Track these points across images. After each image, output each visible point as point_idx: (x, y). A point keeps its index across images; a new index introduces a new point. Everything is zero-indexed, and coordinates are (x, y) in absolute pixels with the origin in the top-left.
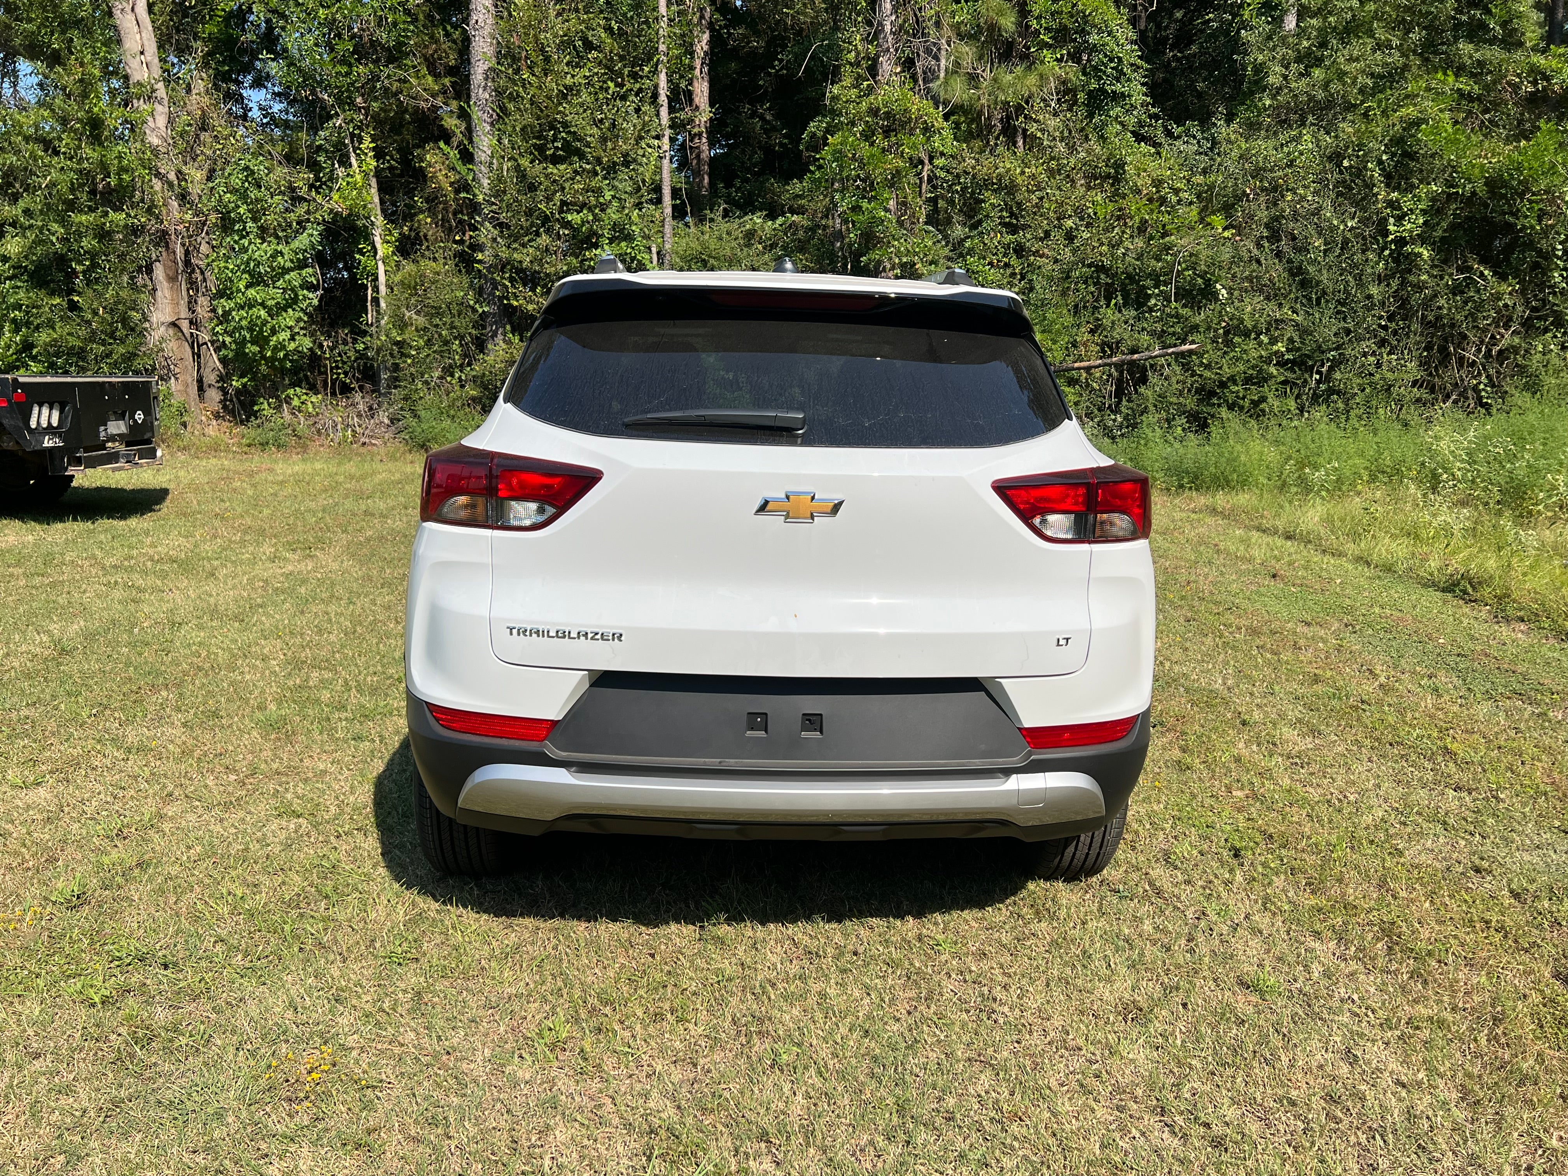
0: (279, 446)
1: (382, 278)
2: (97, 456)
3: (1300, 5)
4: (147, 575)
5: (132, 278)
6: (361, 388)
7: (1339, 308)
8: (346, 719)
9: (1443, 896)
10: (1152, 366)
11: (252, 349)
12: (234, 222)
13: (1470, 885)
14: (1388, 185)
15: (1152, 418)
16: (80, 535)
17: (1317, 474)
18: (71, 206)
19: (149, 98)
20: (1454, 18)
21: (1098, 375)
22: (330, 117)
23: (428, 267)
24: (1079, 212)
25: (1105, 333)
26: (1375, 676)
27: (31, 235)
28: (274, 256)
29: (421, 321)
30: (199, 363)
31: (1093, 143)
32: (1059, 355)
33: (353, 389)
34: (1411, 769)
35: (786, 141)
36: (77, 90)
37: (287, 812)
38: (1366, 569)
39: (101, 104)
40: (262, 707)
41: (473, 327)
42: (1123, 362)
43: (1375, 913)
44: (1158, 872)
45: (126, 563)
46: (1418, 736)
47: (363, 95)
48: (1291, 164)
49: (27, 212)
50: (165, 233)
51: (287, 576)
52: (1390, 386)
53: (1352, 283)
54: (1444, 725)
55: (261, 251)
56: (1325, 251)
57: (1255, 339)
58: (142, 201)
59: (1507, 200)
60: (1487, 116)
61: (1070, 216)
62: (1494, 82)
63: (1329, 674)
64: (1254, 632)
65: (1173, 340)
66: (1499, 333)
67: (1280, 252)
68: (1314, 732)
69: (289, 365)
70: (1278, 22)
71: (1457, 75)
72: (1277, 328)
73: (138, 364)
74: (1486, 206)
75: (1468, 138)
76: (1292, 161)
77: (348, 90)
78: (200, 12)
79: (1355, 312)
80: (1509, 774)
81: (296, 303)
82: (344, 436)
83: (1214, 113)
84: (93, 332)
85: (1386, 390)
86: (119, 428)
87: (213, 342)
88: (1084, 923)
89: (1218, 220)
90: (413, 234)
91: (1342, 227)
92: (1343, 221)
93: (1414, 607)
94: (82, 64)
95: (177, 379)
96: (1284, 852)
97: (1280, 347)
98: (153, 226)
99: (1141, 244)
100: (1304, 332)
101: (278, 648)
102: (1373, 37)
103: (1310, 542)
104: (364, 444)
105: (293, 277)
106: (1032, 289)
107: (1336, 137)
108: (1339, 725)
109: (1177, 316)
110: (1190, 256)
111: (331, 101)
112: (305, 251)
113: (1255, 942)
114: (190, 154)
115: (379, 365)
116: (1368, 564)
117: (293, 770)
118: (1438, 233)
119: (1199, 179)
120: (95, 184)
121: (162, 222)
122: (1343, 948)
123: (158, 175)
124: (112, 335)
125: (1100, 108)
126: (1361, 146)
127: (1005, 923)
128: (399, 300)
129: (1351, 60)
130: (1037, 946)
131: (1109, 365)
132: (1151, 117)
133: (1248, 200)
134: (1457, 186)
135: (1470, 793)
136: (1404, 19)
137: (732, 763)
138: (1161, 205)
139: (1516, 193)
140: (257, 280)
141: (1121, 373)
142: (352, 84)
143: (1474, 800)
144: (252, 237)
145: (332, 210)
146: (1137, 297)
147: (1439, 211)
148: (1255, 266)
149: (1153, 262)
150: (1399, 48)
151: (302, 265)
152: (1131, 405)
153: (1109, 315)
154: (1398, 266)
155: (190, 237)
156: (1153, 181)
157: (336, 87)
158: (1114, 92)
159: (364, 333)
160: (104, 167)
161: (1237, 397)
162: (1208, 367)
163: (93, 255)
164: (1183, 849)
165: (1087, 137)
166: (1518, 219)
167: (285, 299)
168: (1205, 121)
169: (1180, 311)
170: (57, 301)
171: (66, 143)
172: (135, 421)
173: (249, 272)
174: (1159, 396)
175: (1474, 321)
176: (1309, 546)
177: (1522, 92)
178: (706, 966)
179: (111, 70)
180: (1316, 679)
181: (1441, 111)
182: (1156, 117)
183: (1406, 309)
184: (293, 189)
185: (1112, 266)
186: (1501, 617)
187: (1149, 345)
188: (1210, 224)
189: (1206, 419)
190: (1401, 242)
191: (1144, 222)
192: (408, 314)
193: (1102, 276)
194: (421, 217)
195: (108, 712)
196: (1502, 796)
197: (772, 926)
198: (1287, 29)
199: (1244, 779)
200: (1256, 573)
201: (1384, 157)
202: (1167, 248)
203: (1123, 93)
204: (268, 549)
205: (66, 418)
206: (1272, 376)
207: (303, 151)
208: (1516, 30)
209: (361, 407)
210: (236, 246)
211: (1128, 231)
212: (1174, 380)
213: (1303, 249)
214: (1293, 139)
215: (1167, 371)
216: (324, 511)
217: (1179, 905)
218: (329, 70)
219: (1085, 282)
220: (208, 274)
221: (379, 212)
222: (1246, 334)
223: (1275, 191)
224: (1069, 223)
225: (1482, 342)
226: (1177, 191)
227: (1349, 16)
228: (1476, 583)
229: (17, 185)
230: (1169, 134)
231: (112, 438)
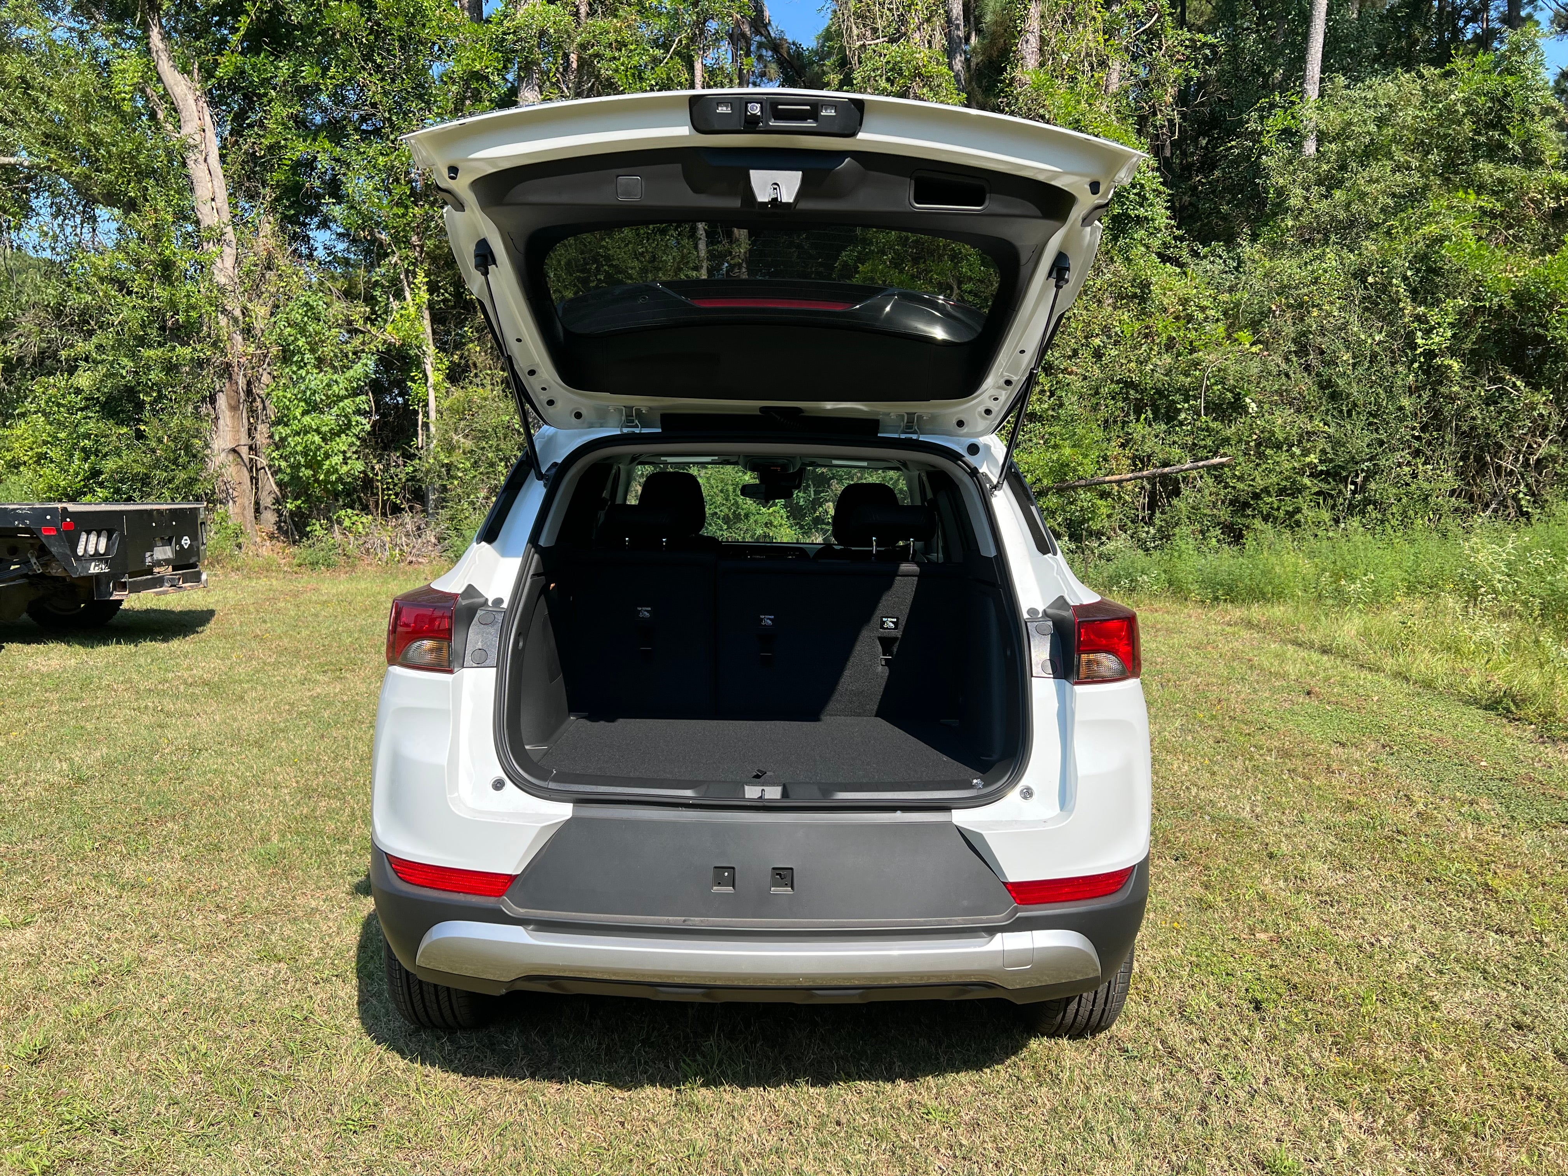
0: (328, 566)
1: (432, 404)
2: (141, 581)
3: (1319, 131)
4: (177, 699)
5: (196, 408)
6: (411, 508)
7: (1371, 419)
8: (346, 853)
9: (1481, 1057)
10: (1184, 478)
11: (305, 473)
12: (293, 354)
13: (1511, 1044)
14: (1414, 300)
15: (1184, 530)
16: (121, 659)
17: (1353, 586)
18: (142, 341)
19: (219, 241)
20: (1472, 139)
21: (1130, 488)
22: (387, 255)
23: (476, 394)
24: (1106, 330)
25: (1135, 447)
26: (1412, 803)
27: (102, 369)
28: (329, 385)
29: (468, 444)
30: (257, 488)
31: (1119, 264)
32: (1091, 468)
33: (403, 509)
34: (1448, 909)
35: (821, 269)
36: (150, 234)
37: (270, 956)
38: (1405, 686)
39: (173, 247)
40: (265, 839)
41: (519, 449)
42: (1154, 476)
43: (1406, 1078)
44: (1173, 1027)
45: (160, 687)
46: (1457, 871)
47: (418, 234)
48: (1316, 281)
49: (100, 348)
50: (229, 365)
51: (313, 699)
52: (1427, 496)
53: (1383, 395)
54: (1485, 858)
55: (316, 380)
56: (1354, 365)
57: (1287, 451)
58: (209, 336)
59: (1535, 312)
60: (1511, 232)
61: (1097, 335)
62: (1517, 199)
63: (1363, 800)
64: (1286, 754)
65: (1205, 453)
66: (1536, 443)
67: (1309, 365)
68: (1346, 866)
69: (341, 487)
70: (1298, 146)
71: (1478, 194)
72: (1308, 440)
73: (198, 489)
74: (1515, 318)
75: (1493, 253)
76: (1317, 279)
77: (404, 230)
78: (269, 161)
79: (1387, 423)
80: (1554, 914)
81: (349, 429)
82: (391, 555)
83: (1239, 234)
84: (158, 460)
85: (1424, 500)
86: (165, 553)
87: (270, 467)
88: (1087, 1088)
89: (1245, 336)
90: (463, 362)
91: (1369, 341)
92: (1371, 335)
93: (1455, 726)
94: (156, 211)
95: (234, 502)
96: (1309, 1005)
97: (1313, 458)
98: (218, 359)
99: (1169, 360)
100: (1336, 443)
101: (292, 775)
102: (1392, 159)
103: (1347, 656)
104: (411, 562)
105: (348, 404)
106: (1061, 405)
107: (1360, 254)
108: (1373, 859)
109: (1208, 429)
110: (1219, 371)
111: (388, 239)
112: (359, 379)
113: (1274, 1112)
114: (255, 291)
115: (427, 487)
116: (1407, 679)
117: (282, 909)
118: (1467, 346)
119: (1226, 297)
120: (165, 321)
121: (226, 355)
122: (1371, 1119)
123: (224, 311)
124: (175, 462)
125: (1124, 231)
126: (1385, 263)
127: (1002, 1087)
128: (447, 424)
129: (1371, 181)
130: (1034, 1115)
131: (1141, 478)
132: (1175, 238)
133: (1274, 317)
134: (1485, 300)
135: (1512, 936)
136: (1422, 141)
137: (696, 922)
138: (1188, 322)
139: (1545, 305)
140: (313, 407)
141: (1154, 485)
142: (409, 224)
143: (1517, 944)
144: (309, 367)
145: (385, 341)
146: (1167, 412)
147: (1467, 324)
148: (1284, 379)
149: (1182, 378)
150: (1419, 169)
151: (356, 392)
152: (1164, 517)
153: (1138, 429)
154: (1428, 377)
155: (253, 368)
156: (1180, 299)
157: (394, 227)
158: (1137, 216)
159: (412, 457)
160: (173, 305)
161: (1272, 508)
162: (1240, 479)
163: (158, 387)
164: (1199, 1000)
165: (1112, 259)
166: (1548, 330)
167: (339, 425)
168: (1230, 240)
169: (1211, 424)
170: (125, 430)
171: (138, 283)
172: (181, 546)
173: (305, 401)
174: (1193, 508)
175: (1509, 431)
176: (1346, 661)
177: (1545, 208)
178: (677, 1137)
179: (182, 215)
180: (1350, 807)
181: (1464, 228)
182: (1181, 239)
183: (1439, 420)
184: (350, 323)
185: (1140, 382)
186: (1546, 737)
187: (1181, 458)
188: (1236, 340)
189: (1241, 530)
190: (1430, 355)
191: (1171, 339)
192: (456, 438)
193: (1132, 392)
194: (471, 345)
195: (110, 846)
196: (1546, 940)
197: (752, 1090)
198: (1307, 153)
199: (1269, 920)
200: (1290, 689)
201: (1409, 273)
202: (1196, 364)
203: (1146, 218)
204: (299, 671)
205: (113, 544)
206: (1306, 487)
207: (361, 286)
208: (1536, 148)
209: (409, 527)
210: (294, 377)
211: (1155, 348)
212: (1207, 492)
213: (1333, 363)
214: (1316, 258)
215: (1199, 484)
216: (361, 631)
217: (1193, 1067)
218: (385, 211)
219: (1113, 398)
220: (267, 403)
221: (431, 342)
222: (1278, 446)
223: (1301, 307)
224: (1097, 341)
225: (1519, 452)
226: (1203, 309)
227: (1367, 140)
228: (1520, 701)
229: (93, 323)
230: (1195, 254)
231: (158, 563)
